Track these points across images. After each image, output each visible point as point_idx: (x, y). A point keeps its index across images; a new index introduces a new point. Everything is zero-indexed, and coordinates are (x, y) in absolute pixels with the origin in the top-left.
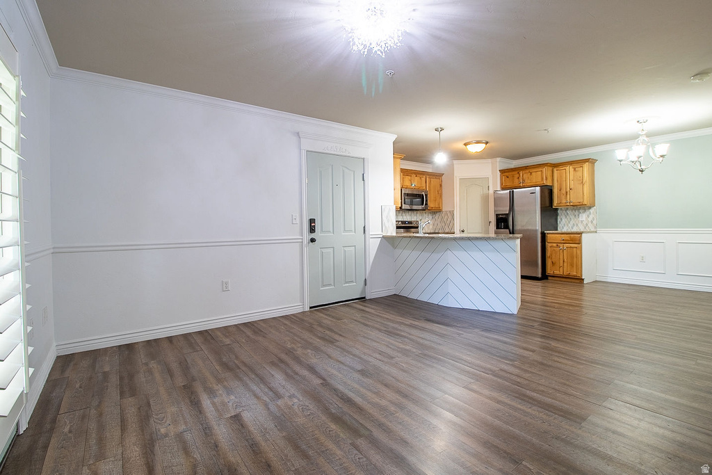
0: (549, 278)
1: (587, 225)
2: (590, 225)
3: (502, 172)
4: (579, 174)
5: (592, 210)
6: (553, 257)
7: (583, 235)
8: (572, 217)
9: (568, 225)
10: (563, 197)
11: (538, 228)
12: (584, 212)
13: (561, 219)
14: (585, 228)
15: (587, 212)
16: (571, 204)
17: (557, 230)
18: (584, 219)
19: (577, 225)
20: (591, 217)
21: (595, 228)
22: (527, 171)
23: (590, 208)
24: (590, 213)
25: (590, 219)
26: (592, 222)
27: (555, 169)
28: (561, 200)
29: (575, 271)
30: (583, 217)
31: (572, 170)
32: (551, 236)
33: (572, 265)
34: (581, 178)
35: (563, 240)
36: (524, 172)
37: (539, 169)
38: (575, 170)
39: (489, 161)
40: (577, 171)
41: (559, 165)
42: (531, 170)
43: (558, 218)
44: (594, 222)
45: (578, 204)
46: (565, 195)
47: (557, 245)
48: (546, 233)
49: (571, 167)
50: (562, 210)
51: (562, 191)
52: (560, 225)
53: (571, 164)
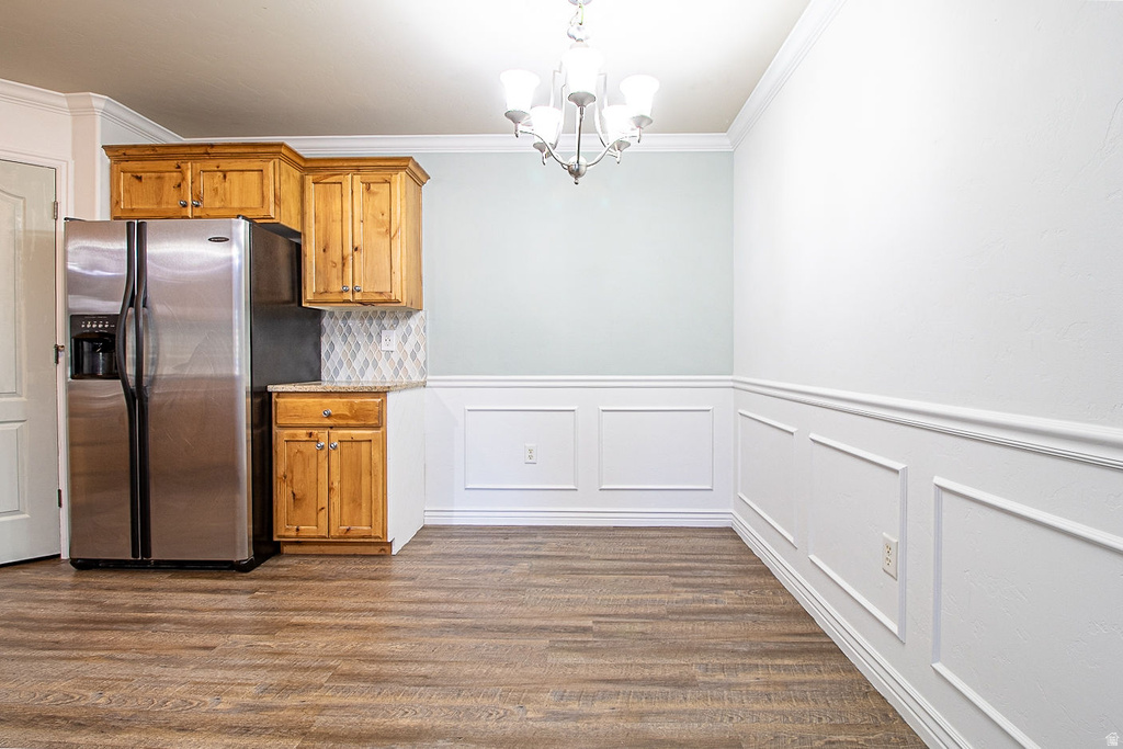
0: (286, 549)
1: (401, 363)
2: (408, 363)
3: (120, 155)
4: (380, 201)
5: (414, 322)
6: (298, 476)
7: (390, 396)
8: (362, 340)
9: (350, 364)
10: (335, 273)
11: (241, 369)
12: (392, 327)
13: (332, 344)
14: (396, 372)
15: (401, 328)
16: (358, 297)
17: (317, 378)
18: (393, 347)
19: (375, 364)
20: (412, 339)
21: (423, 373)
22: (211, 165)
23: (409, 313)
24: (409, 331)
25: (409, 348)
26: (414, 356)
27: (309, 179)
28: (327, 283)
29: (365, 519)
30: (392, 339)
31: (359, 188)
32: (293, 402)
33: (356, 501)
34: (386, 218)
35: (329, 416)
36: (198, 165)
37: (256, 164)
38: (368, 189)
39: (59, 99)
40: (375, 194)
41: (323, 164)
42: (225, 164)
43: (323, 339)
44: (420, 356)
45: (378, 298)
46: (340, 266)
47: (311, 435)
48: (271, 393)
49: (357, 178)
50: (332, 314)
51: (330, 251)
52: (327, 366)
53: (358, 169)
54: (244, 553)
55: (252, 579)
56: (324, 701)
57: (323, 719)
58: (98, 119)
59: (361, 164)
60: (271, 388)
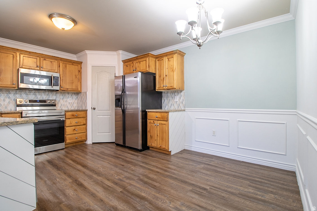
0: (150, 148)
1: (179, 105)
2: (181, 105)
3: (125, 62)
4: (171, 63)
5: (182, 93)
7: (170, 113)
8: (171, 98)
9: (168, 105)
10: (162, 82)
12: (177, 95)
14: (178, 107)
15: (179, 95)
16: (167, 88)
17: (161, 108)
18: (177, 100)
19: (173, 105)
20: (182, 99)
21: (184, 107)
22: (138, 61)
23: (181, 91)
24: (181, 96)
25: (181, 100)
26: (182, 103)
27: (157, 60)
28: (160, 85)
30: (177, 98)
31: (167, 60)
34: (172, 67)
35: (157, 117)
36: (136, 61)
37: (144, 59)
38: (169, 60)
39: (115, 53)
40: (170, 61)
41: (159, 56)
42: (140, 60)
43: (163, 99)
44: (184, 103)
45: (171, 88)
46: (163, 80)
47: (154, 122)
48: (147, 111)
49: (166, 58)
50: (164, 92)
51: (161, 77)
52: (163, 105)
53: (166, 55)
54: (140, 147)
55: (141, 154)
56: (132, 183)
57: (129, 187)
58: (121, 55)
59: (167, 54)
60: (147, 110)
